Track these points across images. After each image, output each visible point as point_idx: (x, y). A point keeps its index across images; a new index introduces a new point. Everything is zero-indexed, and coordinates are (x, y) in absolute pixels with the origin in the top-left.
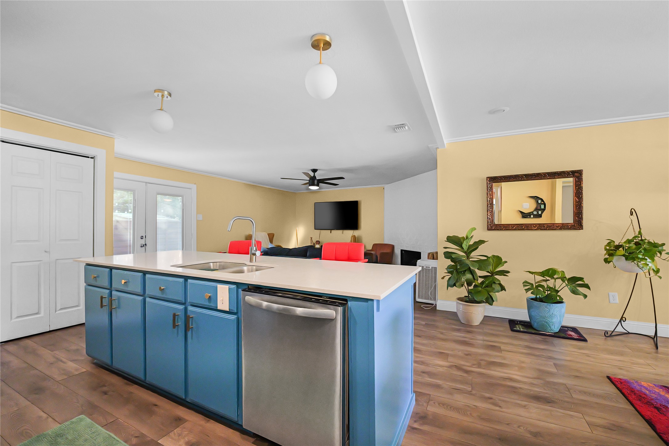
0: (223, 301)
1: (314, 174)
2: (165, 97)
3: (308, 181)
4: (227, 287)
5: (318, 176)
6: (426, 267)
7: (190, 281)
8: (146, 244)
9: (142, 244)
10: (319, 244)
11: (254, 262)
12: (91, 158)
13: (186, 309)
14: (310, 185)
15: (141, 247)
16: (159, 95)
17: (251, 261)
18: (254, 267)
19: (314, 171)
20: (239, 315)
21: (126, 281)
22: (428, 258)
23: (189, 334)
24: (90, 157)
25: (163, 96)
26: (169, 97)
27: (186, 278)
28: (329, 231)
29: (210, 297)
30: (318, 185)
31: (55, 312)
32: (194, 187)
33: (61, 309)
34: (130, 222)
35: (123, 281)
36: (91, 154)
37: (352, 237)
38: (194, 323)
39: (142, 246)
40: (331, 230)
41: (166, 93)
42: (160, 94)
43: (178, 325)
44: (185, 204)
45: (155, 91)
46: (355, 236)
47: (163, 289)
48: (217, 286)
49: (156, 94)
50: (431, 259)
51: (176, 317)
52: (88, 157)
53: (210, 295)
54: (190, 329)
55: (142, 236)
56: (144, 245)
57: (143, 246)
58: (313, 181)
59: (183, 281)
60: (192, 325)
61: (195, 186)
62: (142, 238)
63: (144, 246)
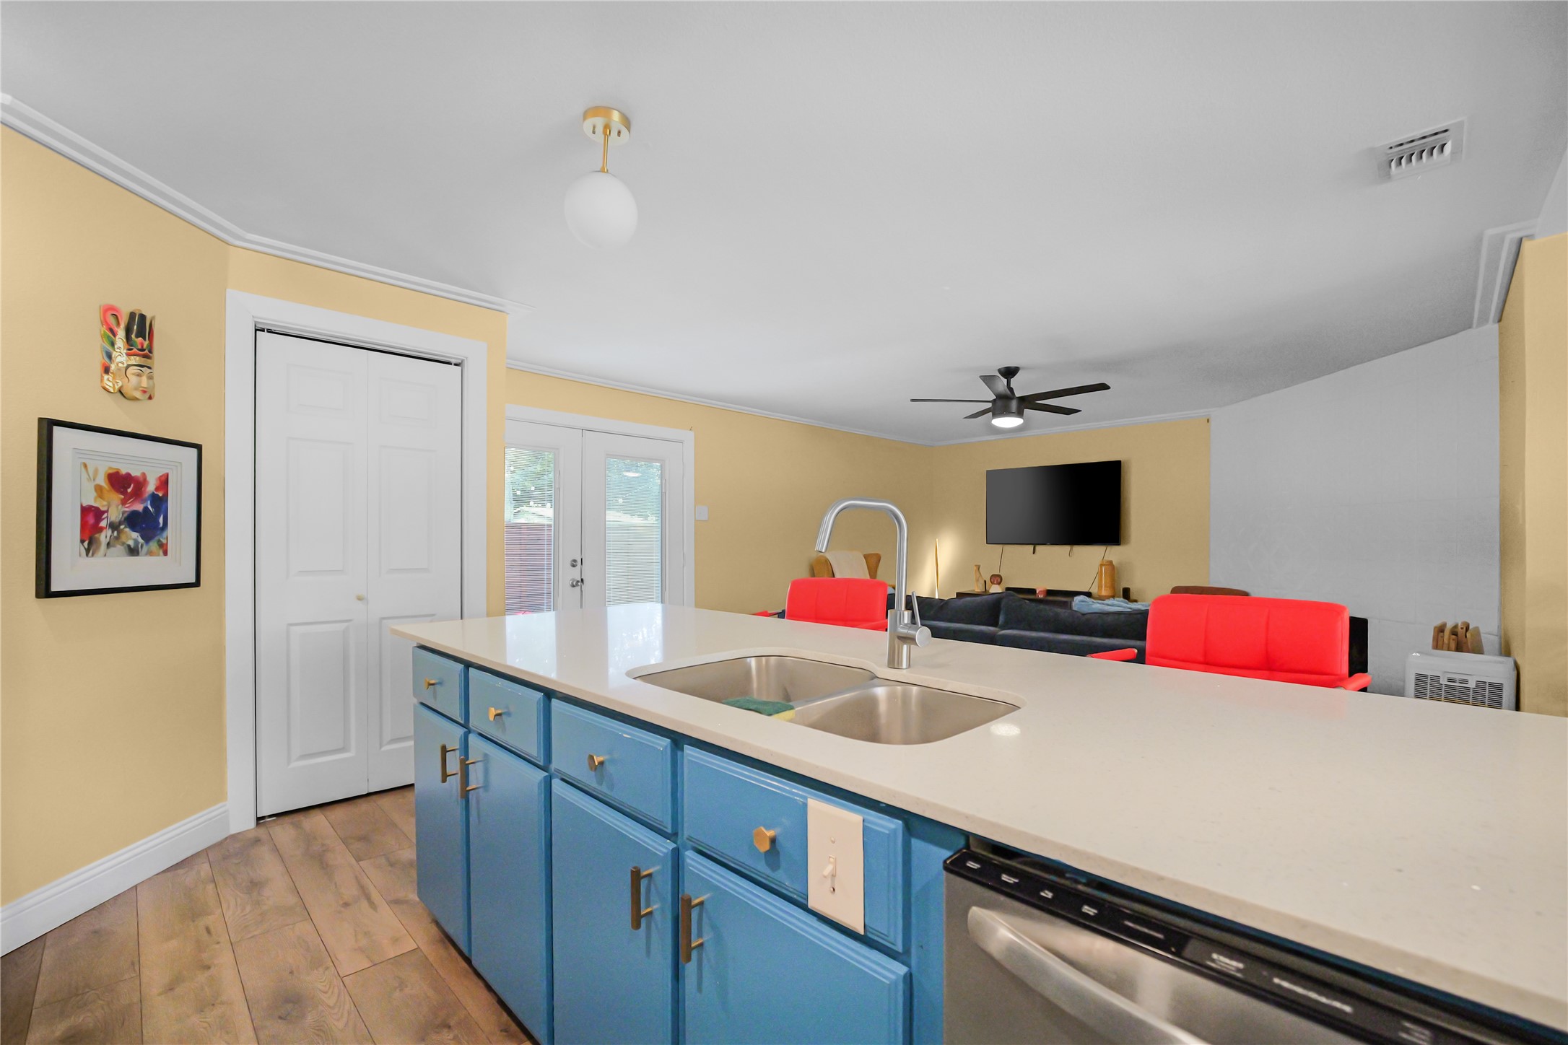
0: (833, 881)
1: (1009, 383)
2: (614, 133)
3: (990, 405)
4: (853, 818)
5: (1021, 386)
6: (1450, 680)
7: (689, 751)
8: (582, 580)
9: (573, 580)
10: (999, 583)
11: (904, 666)
12: (455, 365)
13: (677, 855)
14: (995, 415)
15: (573, 586)
16: (596, 130)
17: (893, 662)
18: (915, 688)
19: (1009, 373)
20: (914, 961)
21: (499, 712)
22: (1437, 645)
23: (690, 969)
24: (453, 361)
25: (607, 127)
26: (624, 131)
27: (678, 740)
28: (1031, 547)
29: (773, 841)
30: (1020, 413)
31: (380, 748)
32: (689, 437)
33: (393, 741)
34: (549, 526)
35: (493, 712)
36: (453, 354)
37: (1101, 565)
38: (706, 928)
39: (574, 583)
40: (1035, 545)
41: (616, 116)
42: (599, 122)
43: (650, 913)
44: (667, 481)
45: (586, 115)
46: (1111, 563)
47: (601, 763)
48: (805, 805)
49: (588, 125)
50: (1449, 649)
51: (644, 883)
52: (449, 363)
53: (770, 833)
54: (694, 954)
55: (575, 561)
56: (578, 582)
57: (577, 585)
58: (1003, 403)
59: (666, 747)
60: (700, 935)
61: (692, 433)
62: (574, 566)
63: (580, 584)
